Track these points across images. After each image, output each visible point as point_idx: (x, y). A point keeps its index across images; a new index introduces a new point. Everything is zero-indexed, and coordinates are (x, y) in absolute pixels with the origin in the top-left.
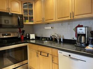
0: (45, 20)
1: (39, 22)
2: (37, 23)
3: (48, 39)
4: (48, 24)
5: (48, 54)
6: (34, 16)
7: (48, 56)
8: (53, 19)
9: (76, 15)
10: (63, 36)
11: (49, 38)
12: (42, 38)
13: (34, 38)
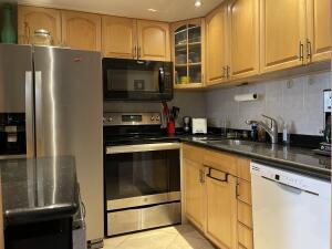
0: (230, 74)
1: (216, 82)
2: (213, 82)
3: (245, 135)
4: (245, 84)
5: (227, 174)
6: (203, 63)
7: (226, 180)
8: (252, 69)
9: (319, 51)
10: (293, 125)
11: (249, 132)
12: (228, 130)
13: (205, 132)
